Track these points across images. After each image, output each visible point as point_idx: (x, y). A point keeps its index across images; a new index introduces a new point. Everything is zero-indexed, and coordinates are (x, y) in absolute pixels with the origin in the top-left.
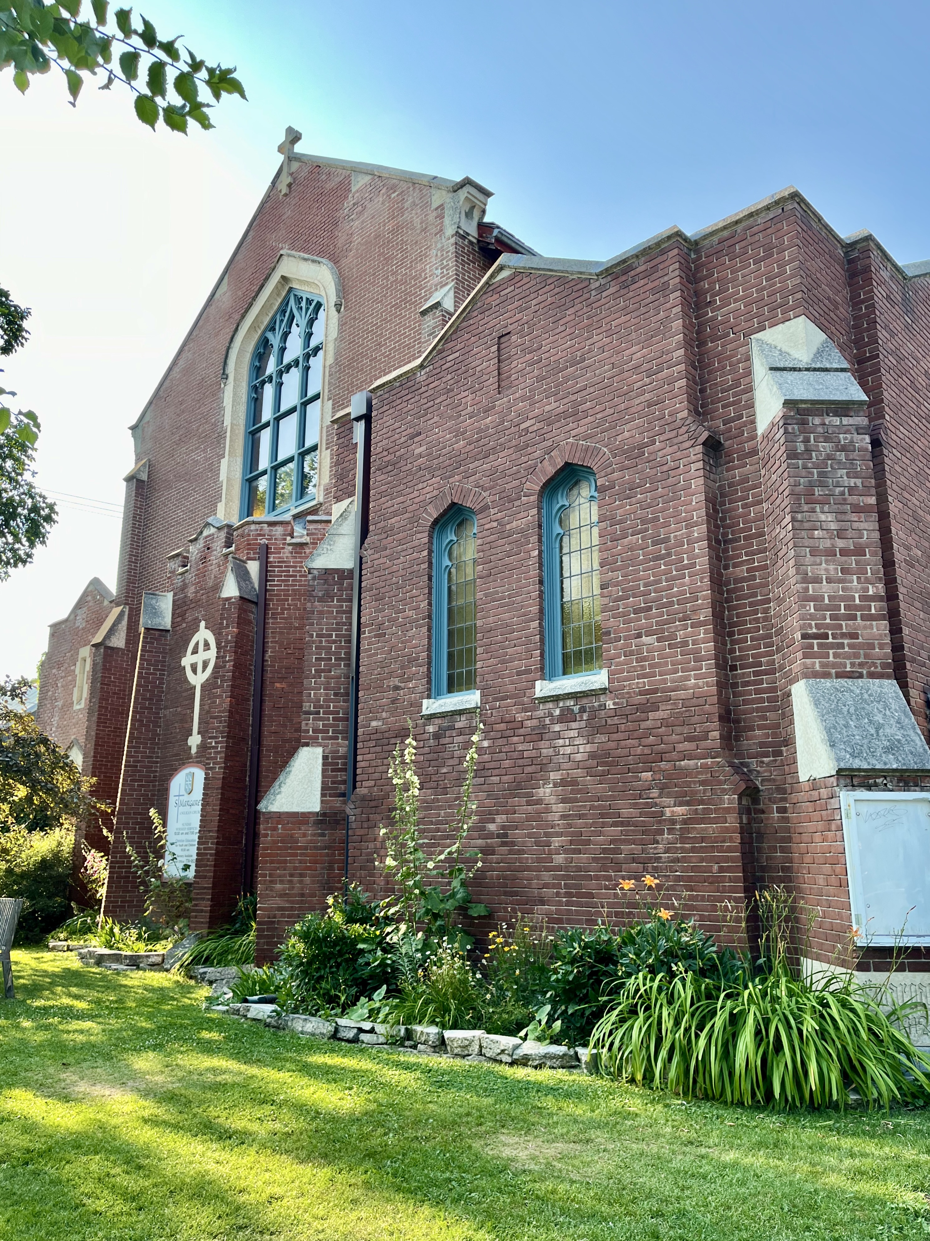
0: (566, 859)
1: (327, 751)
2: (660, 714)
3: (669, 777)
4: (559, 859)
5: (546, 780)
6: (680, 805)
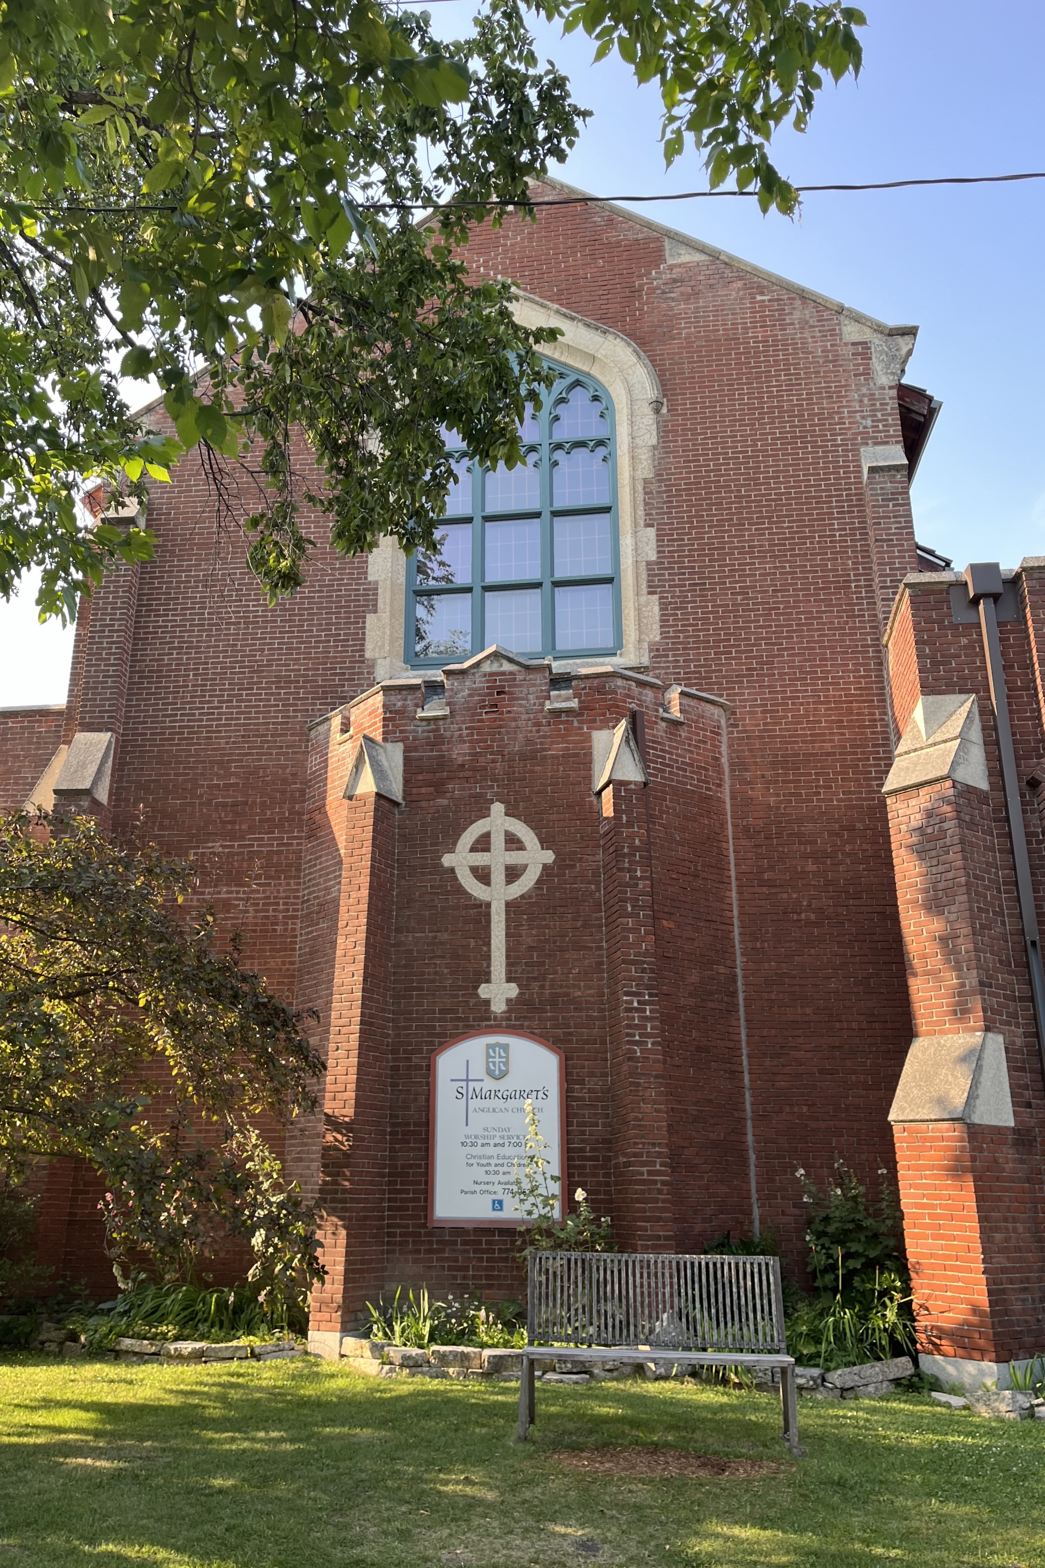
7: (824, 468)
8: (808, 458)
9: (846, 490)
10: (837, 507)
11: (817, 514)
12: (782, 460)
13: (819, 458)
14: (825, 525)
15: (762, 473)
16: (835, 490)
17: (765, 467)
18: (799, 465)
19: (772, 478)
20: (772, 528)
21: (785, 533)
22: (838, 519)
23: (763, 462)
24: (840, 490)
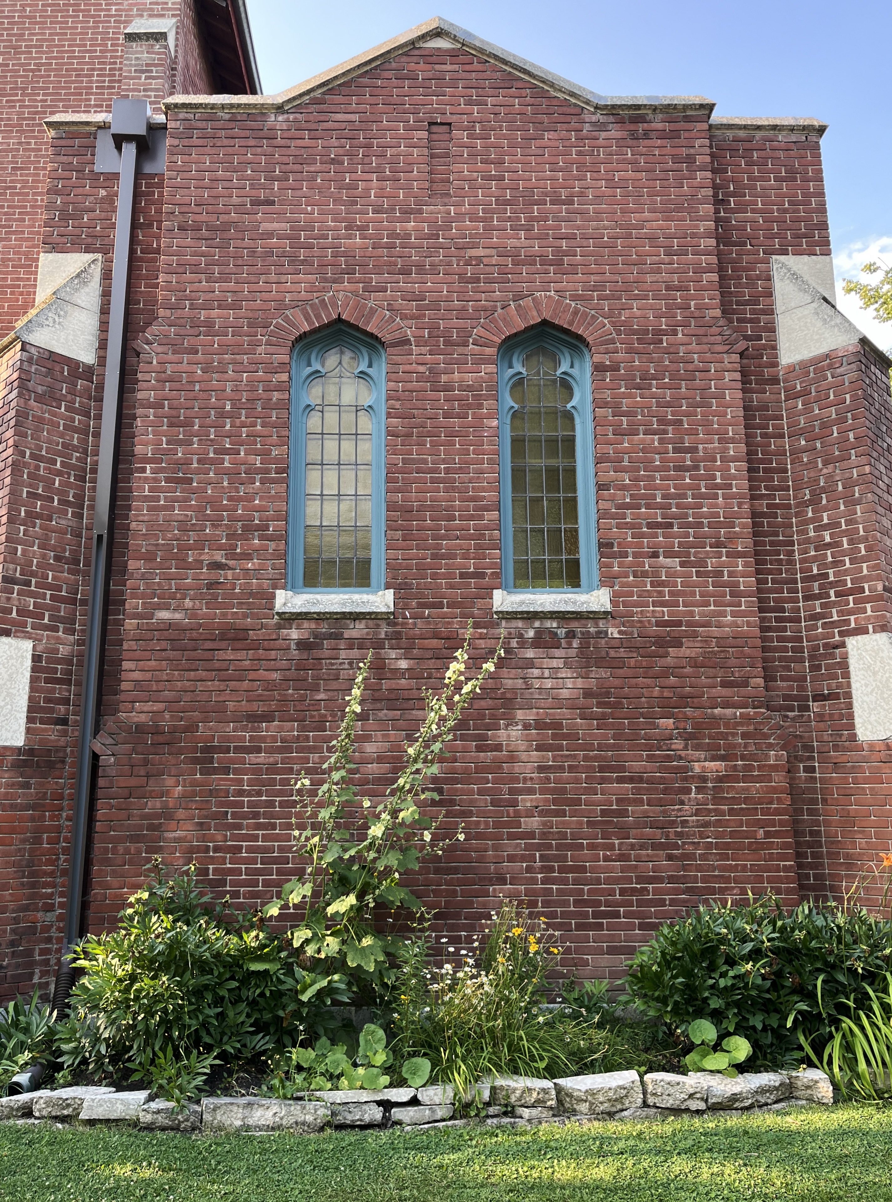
0: (544, 824)
1: (40, 648)
2: (684, 651)
3: (697, 726)
4: (534, 823)
5: (511, 722)
6: (713, 759)
7: (91, 39)
8: (77, 28)
9: (111, 63)
10: (97, 81)
11: (75, 88)
12: (49, 28)
13: (89, 28)
14: (81, 100)
15: (25, 40)
16: (99, 63)
17: (29, 34)
18: (66, 34)
19: (35, 46)
20: (24, 101)
21: (37, 107)
22: (96, 94)
23: (29, 29)
24: (104, 63)
